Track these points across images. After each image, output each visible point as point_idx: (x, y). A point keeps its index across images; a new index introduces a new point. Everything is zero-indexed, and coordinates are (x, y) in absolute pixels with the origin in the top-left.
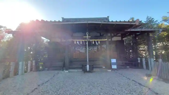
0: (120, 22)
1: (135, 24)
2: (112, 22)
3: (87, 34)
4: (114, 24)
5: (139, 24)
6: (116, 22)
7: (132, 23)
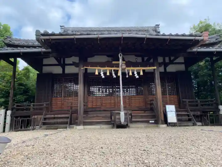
0: (177, 35)
1: (202, 40)
2: (164, 35)
3: (121, 55)
4: (167, 39)
5: (216, 39)
6: (171, 35)
7: (197, 38)
